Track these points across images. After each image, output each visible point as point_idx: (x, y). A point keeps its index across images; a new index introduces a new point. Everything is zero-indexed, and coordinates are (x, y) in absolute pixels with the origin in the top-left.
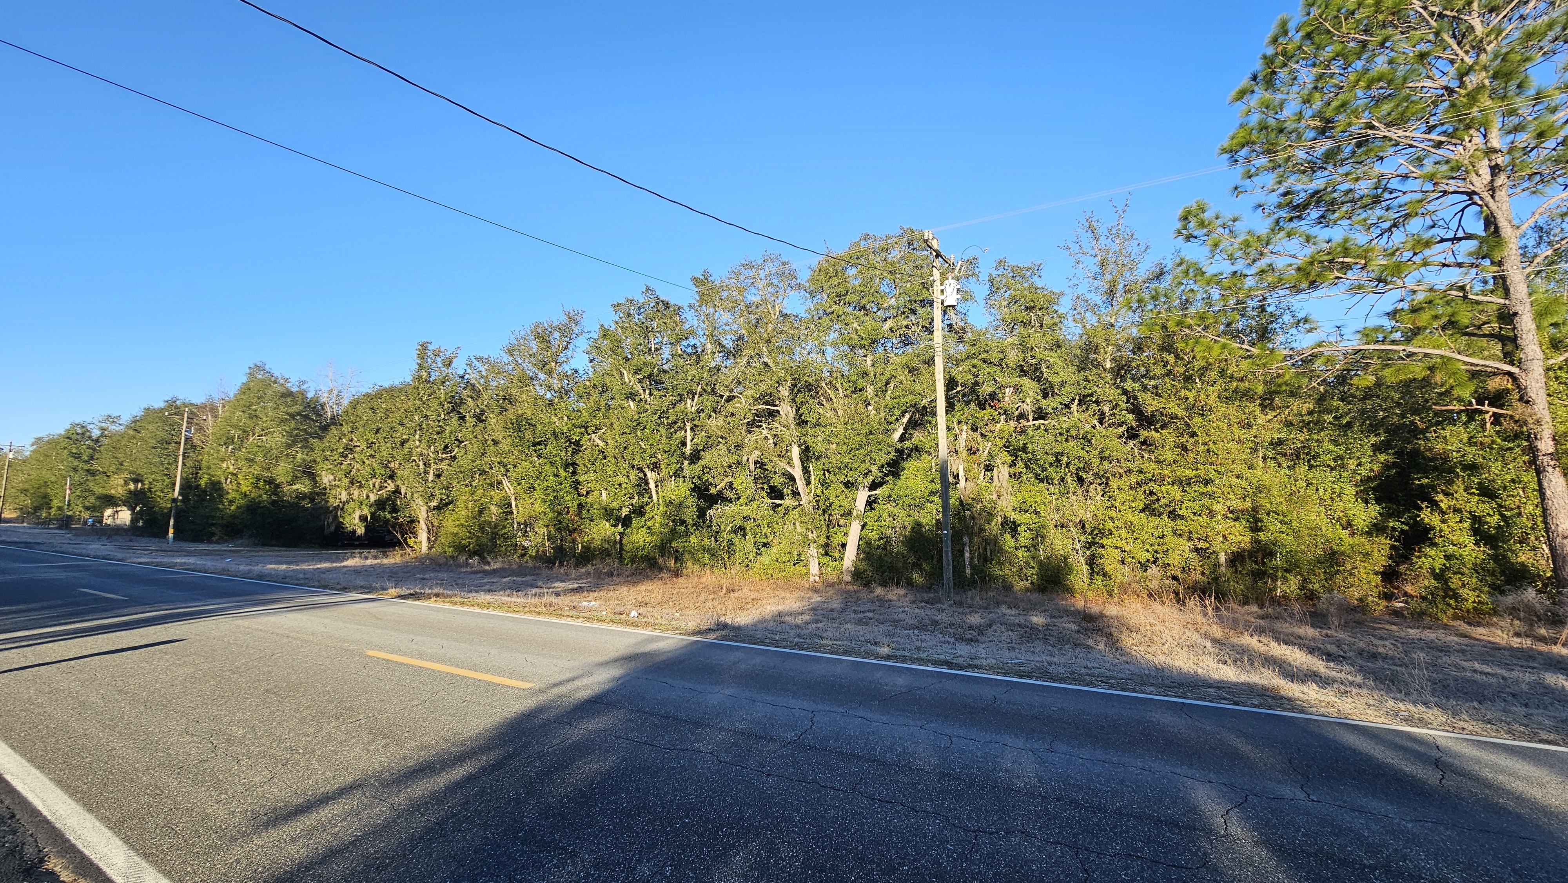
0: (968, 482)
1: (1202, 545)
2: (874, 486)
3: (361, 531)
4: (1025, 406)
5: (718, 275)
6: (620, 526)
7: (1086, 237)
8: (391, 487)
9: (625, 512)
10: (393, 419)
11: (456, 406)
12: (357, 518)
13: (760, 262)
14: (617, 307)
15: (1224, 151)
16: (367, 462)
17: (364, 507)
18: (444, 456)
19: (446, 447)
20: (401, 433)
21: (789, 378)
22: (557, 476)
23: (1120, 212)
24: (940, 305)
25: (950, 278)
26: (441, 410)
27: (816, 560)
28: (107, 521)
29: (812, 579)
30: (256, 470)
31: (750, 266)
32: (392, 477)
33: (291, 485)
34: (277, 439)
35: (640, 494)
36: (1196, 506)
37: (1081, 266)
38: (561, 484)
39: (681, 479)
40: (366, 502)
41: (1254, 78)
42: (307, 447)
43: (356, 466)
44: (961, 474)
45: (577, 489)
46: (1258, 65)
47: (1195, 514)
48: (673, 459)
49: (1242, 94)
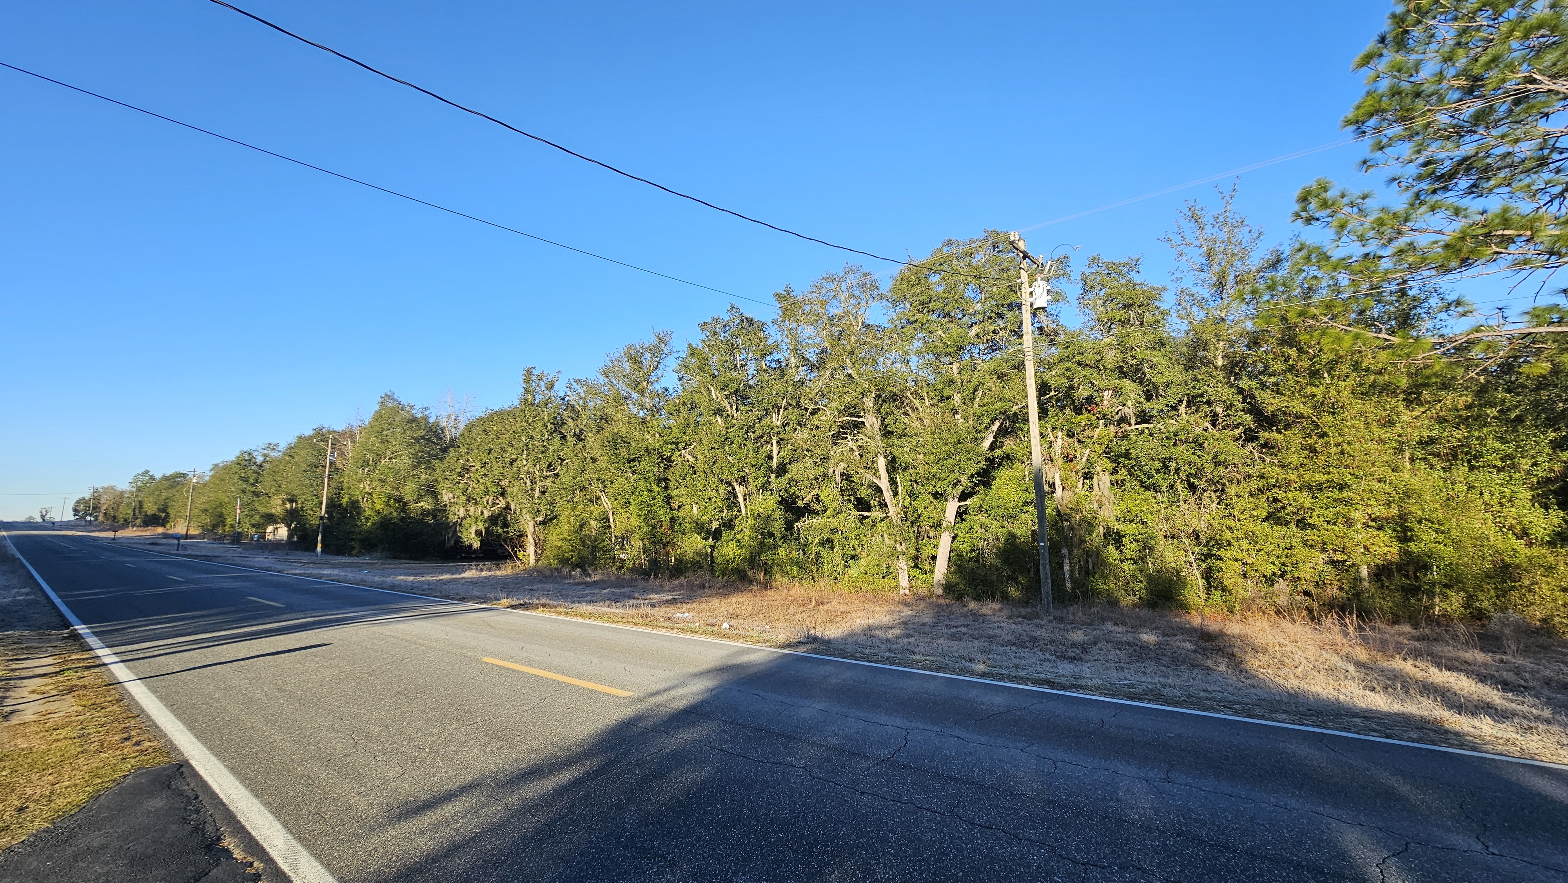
0: (1066, 492)
1: (1339, 557)
2: (963, 497)
3: (476, 545)
4: (1126, 410)
5: (800, 291)
6: (711, 539)
7: (1189, 227)
8: (502, 503)
9: (715, 525)
10: (503, 441)
11: (558, 426)
12: (473, 532)
13: (842, 274)
14: (703, 326)
15: (1349, 122)
16: (481, 481)
17: (479, 522)
18: (548, 473)
19: (550, 465)
20: (511, 454)
21: (873, 389)
22: (650, 491)
23: (1227, 198)
24: (1029, 308)
25: (1039, 279)
26: (545, 431)
27: (906, 573)
28: (269, 537)
29: (902, 592)
30: (388, 490)
31: (831, 279)
32: (503, 494)
33: (417, 503)
34: (404, 461)
35: (730, 508)
36: (1330, 514)
37: (1184, 258)
38: (654, 499)
39: (769, 493)
40: (481, 518)
41: (1382, 40)
42: (430, 468)
43: (472, 484)
44: (1058, 483)
45: (669, 503)
46: (1386, 26)
47: (1328, 522)
48: (761, 473)
49: (1368, 59)
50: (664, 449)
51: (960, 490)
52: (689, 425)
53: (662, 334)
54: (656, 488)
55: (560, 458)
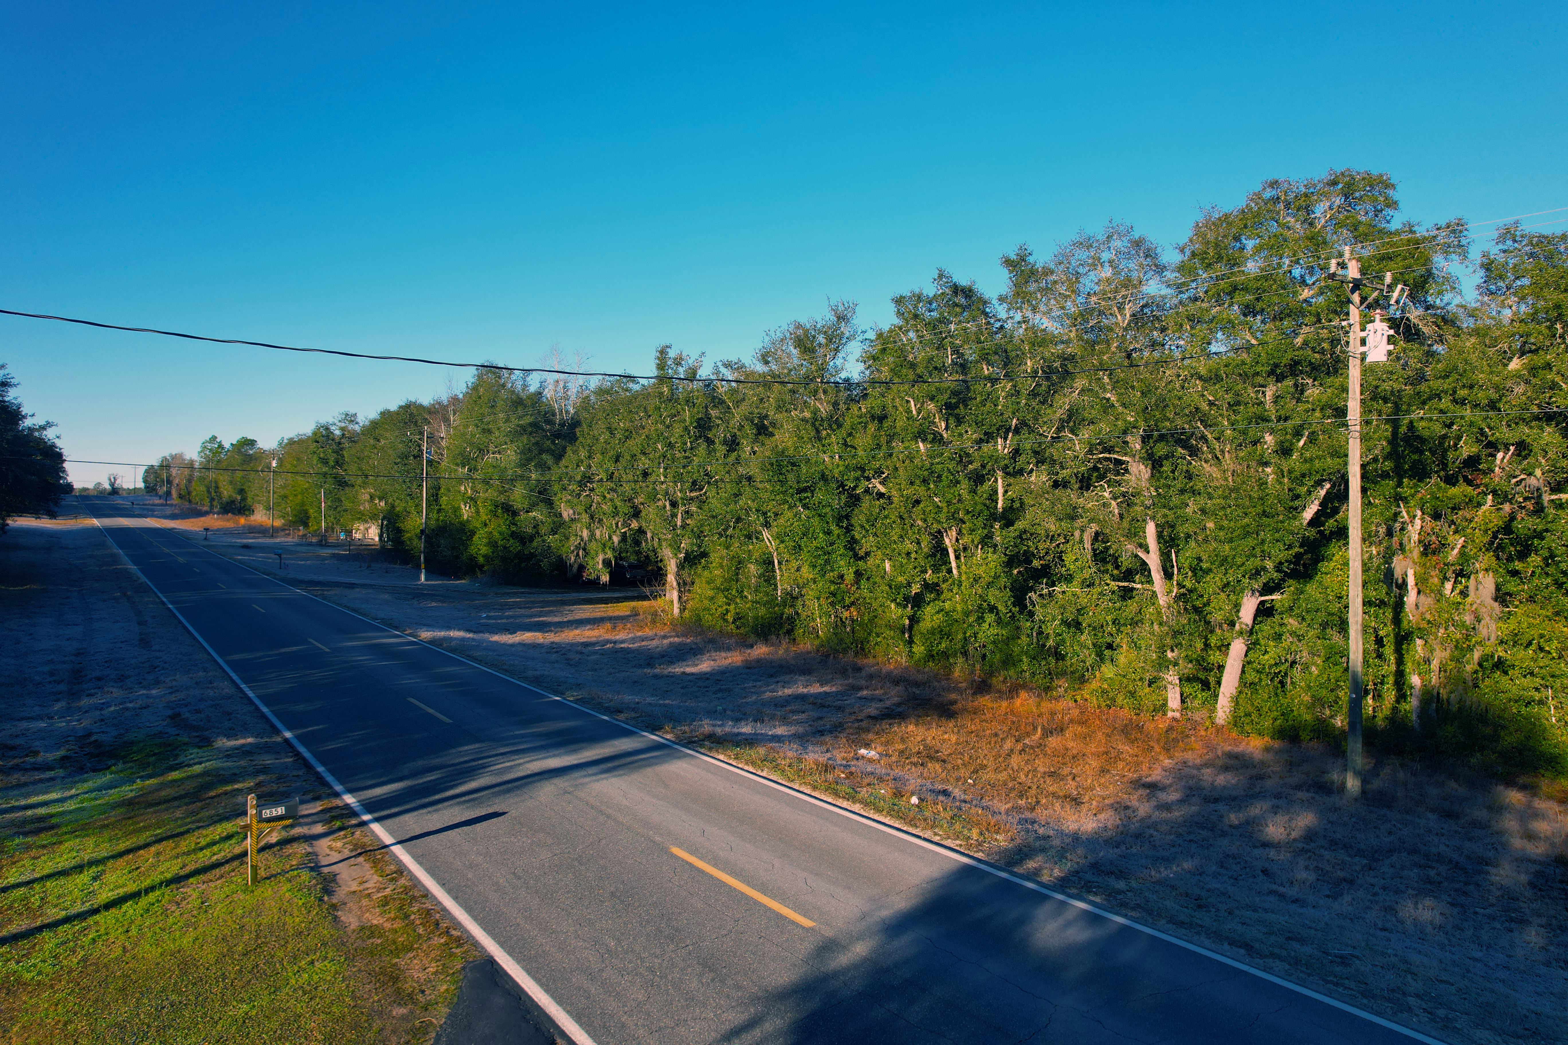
0: (1422, 596)
2: (1267, 589)
3: (605, 578)
8: (635, 525)
9: (915, 589)
10: (634, 444)
12: (600, 562)
16: (608, 496)
17: (607, 550)
18: (694, 494)
19: (694, 483)
20: (644, 463)
21: (1140, 424)
22: (828, 533)
24: (1358, 362)
26: (686, 438)
27: (1178, 689)
30: (491, 493)
32: (636, 514)
33: (528, 512)
34: (510, 455)
39: (991, 550)
40: (609, 544)
43: (597, 499)
44: (1411, 581)
48: (980, 522)
50: (845, 477)
51: (1263, 579)
52: (879, 446)
53: (841, 308)
54: (836, 531)
55: (707, 475)
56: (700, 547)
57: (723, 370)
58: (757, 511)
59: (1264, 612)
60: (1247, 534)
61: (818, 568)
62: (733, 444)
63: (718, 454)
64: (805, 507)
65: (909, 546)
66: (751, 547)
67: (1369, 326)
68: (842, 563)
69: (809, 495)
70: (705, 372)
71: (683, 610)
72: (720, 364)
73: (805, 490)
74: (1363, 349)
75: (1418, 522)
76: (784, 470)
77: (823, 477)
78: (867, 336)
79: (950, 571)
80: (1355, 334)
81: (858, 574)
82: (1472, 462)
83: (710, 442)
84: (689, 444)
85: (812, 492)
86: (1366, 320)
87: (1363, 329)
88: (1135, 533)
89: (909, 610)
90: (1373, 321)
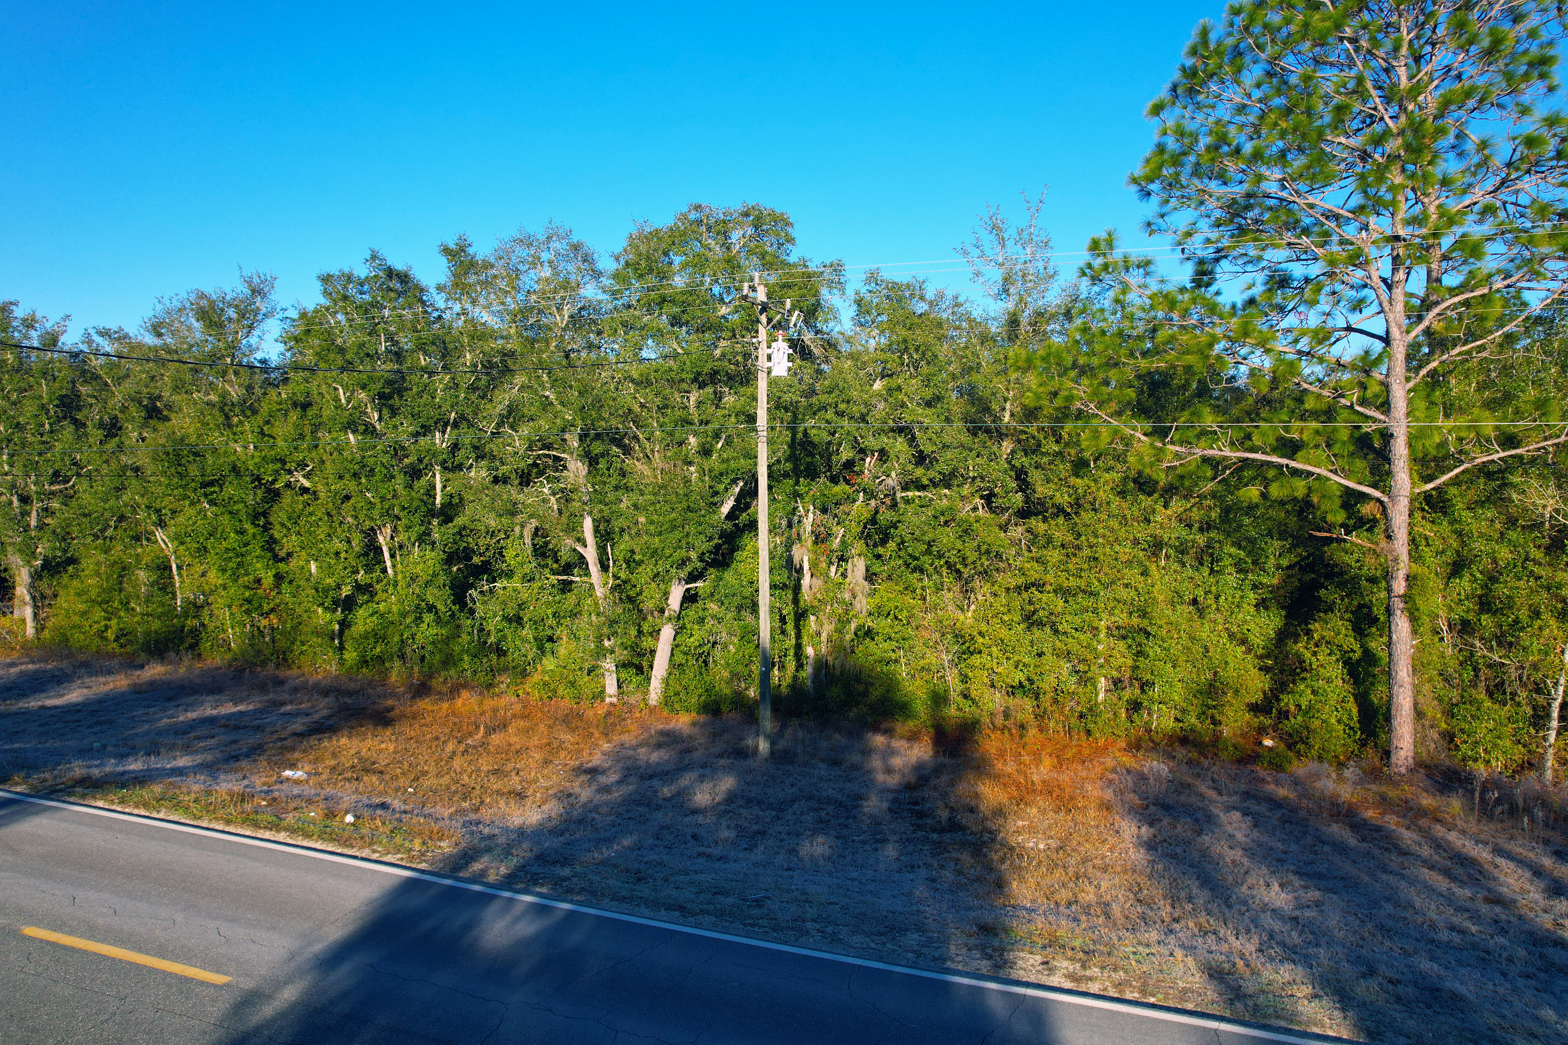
0: (814, 579)
2: (692, 578)
4: (889, 481)
5: (480, 247)
6: (339, 611)
7: (988, 240)
9: (346, 591)
11: (69, 410)
15: (1134, 181)
18: (54, 488)
19: (56, 474)
23: (1033, 210)
24: (765, 376)
26: (44, 416)
27: (614, 676)
29: (608, 700)
35: (369, 569)
39: (429, 547)
41: (1174, 88)
44: (807, 567)
46: (1176, 75)
48: (417, 517)
49: (1157, 109)
50: (262, 470)
51: (689, 568)
52: (302, 437)
53: (256, 280)
54: (251, 529)
55: (75, 464)
56: (65, 551)
57: (98, 339)
58: (148, 507)
59: (690, 598)
60: (674, 528)
61: (229, 572)
62: (113, 428)
63: (91, 440)
64: (212, 503)
65: (338, 545)
66: (140, 550)
67: (774, 344)
68: (259, 565)
69: (217, 489)
70: (71, 339)
71: (40, 629)
72: (92, 332)
73: (211, 484)
74: (769, 364)
75: (811, 515)
76: (183, 461)
77: (235, 469)
78: (287, 314)
79: (384, 571)
80: (763, 351)
81: (279, 578)
82: (849, 465)
83: (79, 425)
84: (47, 426)
85: (221, 486)
86: (772, 339)
87: (769, 347)
88: (573, 529)
89: (339, 614)
90: (777, 340)
